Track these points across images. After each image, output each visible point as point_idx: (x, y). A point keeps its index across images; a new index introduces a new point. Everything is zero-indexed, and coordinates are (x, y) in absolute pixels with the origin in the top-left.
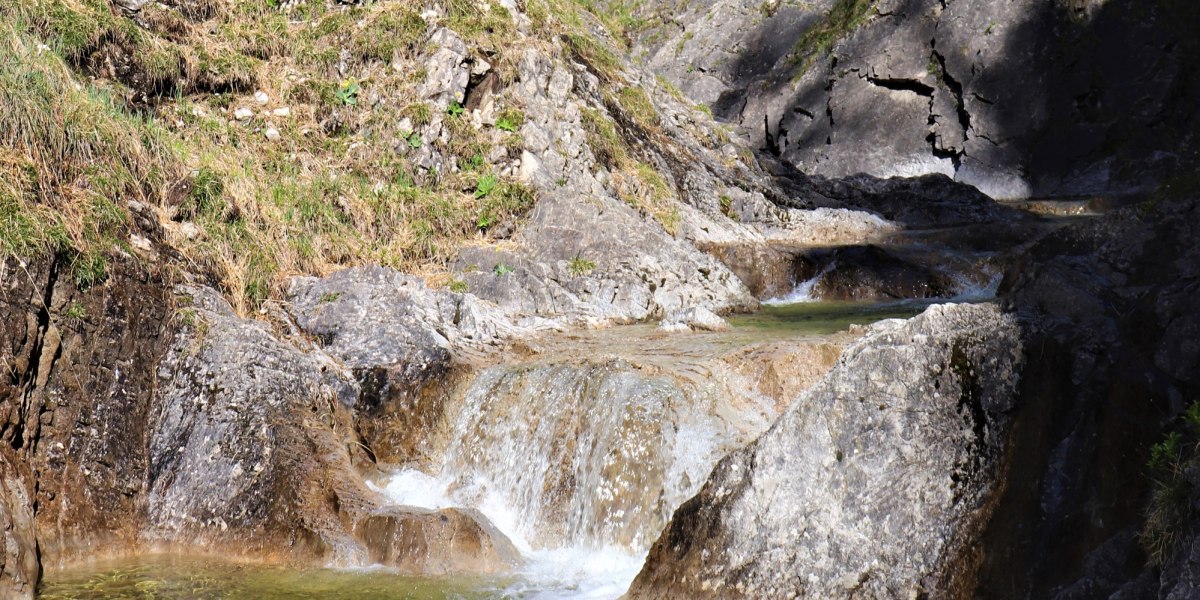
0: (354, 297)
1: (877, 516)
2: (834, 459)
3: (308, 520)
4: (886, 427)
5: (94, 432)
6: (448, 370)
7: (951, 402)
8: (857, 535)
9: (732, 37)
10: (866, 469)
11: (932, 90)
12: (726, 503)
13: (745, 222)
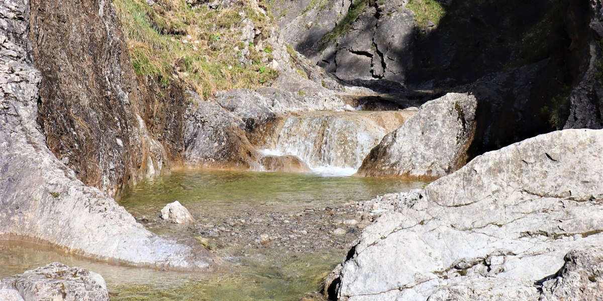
0: (240, 97)
1: (435, 148)
2: (421, 134)
3: (243, 158)
4: (436, 125)
5: (169, 132)
6: (275, 119)
7: (456, 118)
8: (429, 153)
9: (294, 36)
10: (431, 136)
11: (373, 55)
12: (389, 147)
13: (331, 89)
